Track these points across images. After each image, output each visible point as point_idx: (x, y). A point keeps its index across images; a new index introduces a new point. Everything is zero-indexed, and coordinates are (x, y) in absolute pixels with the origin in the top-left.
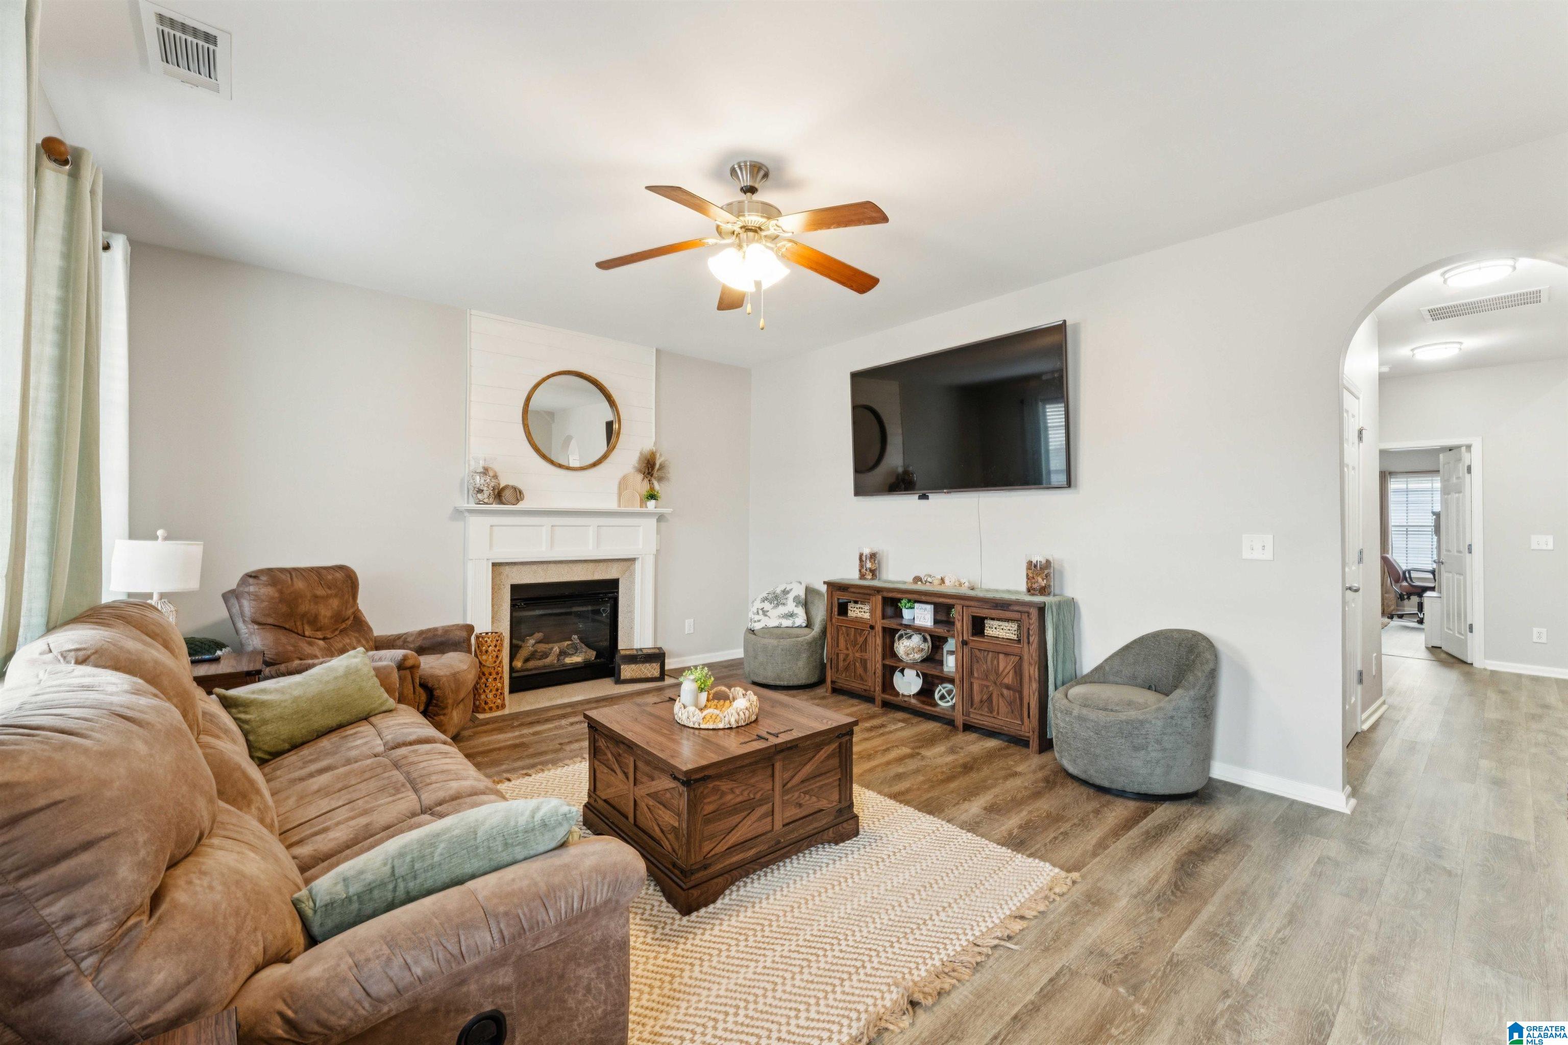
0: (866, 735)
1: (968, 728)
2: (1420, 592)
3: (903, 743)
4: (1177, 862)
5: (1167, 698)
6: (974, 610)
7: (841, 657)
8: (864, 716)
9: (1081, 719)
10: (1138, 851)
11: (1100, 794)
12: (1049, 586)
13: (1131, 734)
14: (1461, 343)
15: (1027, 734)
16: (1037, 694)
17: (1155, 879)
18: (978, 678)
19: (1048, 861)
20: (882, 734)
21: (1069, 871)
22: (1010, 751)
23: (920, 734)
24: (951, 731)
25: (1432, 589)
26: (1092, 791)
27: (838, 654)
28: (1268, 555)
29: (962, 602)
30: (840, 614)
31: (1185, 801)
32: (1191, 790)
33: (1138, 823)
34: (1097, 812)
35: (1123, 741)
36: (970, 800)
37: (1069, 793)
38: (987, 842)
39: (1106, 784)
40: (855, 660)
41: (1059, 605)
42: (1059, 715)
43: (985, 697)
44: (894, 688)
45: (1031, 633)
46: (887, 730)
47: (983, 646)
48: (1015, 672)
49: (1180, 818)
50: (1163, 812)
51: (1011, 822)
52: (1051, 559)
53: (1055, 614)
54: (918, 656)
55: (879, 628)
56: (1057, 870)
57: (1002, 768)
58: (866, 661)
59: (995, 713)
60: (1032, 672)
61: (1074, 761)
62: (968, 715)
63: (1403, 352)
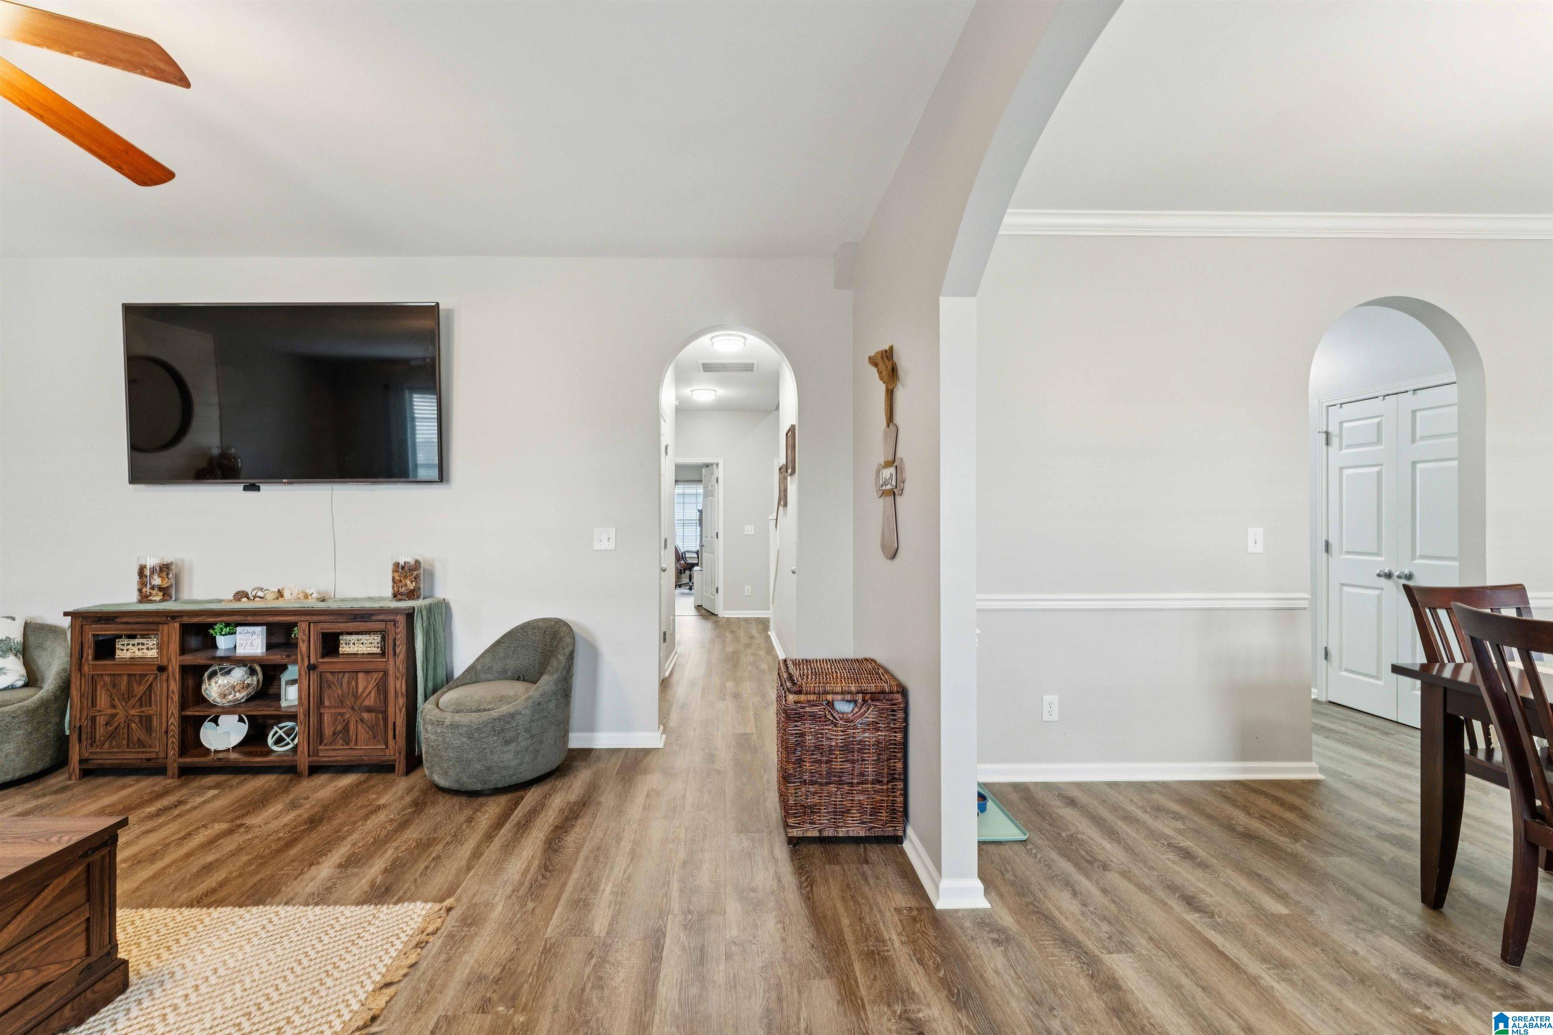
0: (149, 825)
1: (315, 770)
2: (690, 567)
3: (215, 818)
4: (545, 842)
5: (536, 686)
6: (325, 626)
7: (101, 720)
8: (146, 798)
9: (454, 726)
10: (508, 849)
11: (473, 799)
12: (419, 588)
13: (503, 730)
14: (716, 391)
15: (392, 758)
16: (404, 710)
17: (527, 869)
18: (329, 707)
19: (418, 899)
20: (179, 816)
21: (442, 901)
22: (371, 783)
23: (245, 797)
24: (291, 780)
25: (697, 564)
26: (463, 799)
27: (93, 719)
28: (612, 546)
29: (308, 618)
30: (97, 657)
31: (549, 780)
32: (554, 766)
33: (509, 817)
34: (470, 820)
35: (496, 738)
36: (318, 863)
37: (442, 807)
38: (342, 908)
39: (479, 787)
40: (129, 721)
41: (430, 609)
42: (430, 728)
43: (339, 728)
44: (201, 745)
45: (397, 643)
46: (188, 806)
47: (337, 668)
48: (378, 690)
49: (547, 796)
50: (531, 797)
51: (373, 871)
52: (421, 559)
53: (425, 618)
54: (241, 695)
55: (174, 668)
56: (429, 905)
57: (362, 807)
58: (149, 718)
59: (352, 744)
60: (398, 686)
61: (445, 774)
62: (316, 753)
63: (687, 391)
